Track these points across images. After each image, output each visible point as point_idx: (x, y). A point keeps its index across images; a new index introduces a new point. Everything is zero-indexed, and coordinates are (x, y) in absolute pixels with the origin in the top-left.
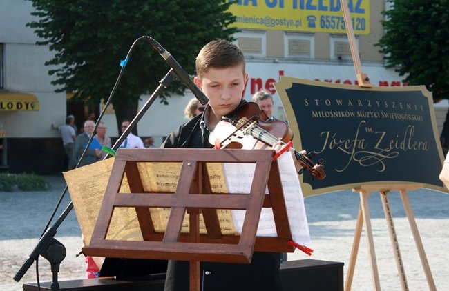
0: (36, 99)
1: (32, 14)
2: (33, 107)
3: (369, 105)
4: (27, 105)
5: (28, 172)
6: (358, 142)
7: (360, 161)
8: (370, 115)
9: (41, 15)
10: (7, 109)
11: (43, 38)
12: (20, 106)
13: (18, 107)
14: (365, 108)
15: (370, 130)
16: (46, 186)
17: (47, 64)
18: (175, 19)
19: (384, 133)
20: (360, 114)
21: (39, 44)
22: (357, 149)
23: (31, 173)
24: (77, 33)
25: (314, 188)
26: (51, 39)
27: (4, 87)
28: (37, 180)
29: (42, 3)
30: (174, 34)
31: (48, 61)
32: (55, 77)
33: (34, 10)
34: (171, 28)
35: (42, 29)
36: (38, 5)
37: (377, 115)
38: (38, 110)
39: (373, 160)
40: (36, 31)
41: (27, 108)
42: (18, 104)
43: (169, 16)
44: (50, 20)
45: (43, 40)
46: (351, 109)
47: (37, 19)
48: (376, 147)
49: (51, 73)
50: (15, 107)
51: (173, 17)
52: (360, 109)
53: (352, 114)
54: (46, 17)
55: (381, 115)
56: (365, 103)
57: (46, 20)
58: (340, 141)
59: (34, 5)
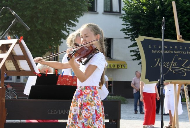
0: (126, 63)
1: (122, 24)
2: (124, 67)
3: (181, 48)
4: (122, 66)
5: (119, 95)
6: (173, 64)
7: (173, 71)
8: (181, 52)
9: (127, 25)
10: (112, 67)
11: (127, 35)
12: (118, 66)
13: (117, 67)
14: (178, 49)
15: (180, 59)
16: (126, 102)
17: (129, 47)
18: (186, 26)
19: (187, 60)
20: (175, 52)
21: (126, 38)
22: (172, 66)
23: (119, 96)
24: (141, 32)
25: (150, 81)
26: (131, 36)
27: (113, 58)
28: (122, 99)
29: (127, 19)
30: (185, 33)
31: (130, 46)
32: (133, 53)
33: (124, 22)
34: (184, 30)
35: (127, 31)
36: (125, 20)
37: (184, 52)
38: (126, 68)
39: (180, 71)
40: (124, 32)
41: (122, 67)
42: (117, 65)
43: (183, 24)
44: (131, 27)
45: (127, 36)
46: (171, 50)
47: (125, 27)
48: (183, 66)
49: (131, 51)
50: (116, 67)
51: (185, 25)
52: (176, 50)
53: (172, 52)
54: (128, 26)
55: (186, 53)
56: (179, 48)
57: (129, 27)
58: (164, 63)
59: (123, 21)
